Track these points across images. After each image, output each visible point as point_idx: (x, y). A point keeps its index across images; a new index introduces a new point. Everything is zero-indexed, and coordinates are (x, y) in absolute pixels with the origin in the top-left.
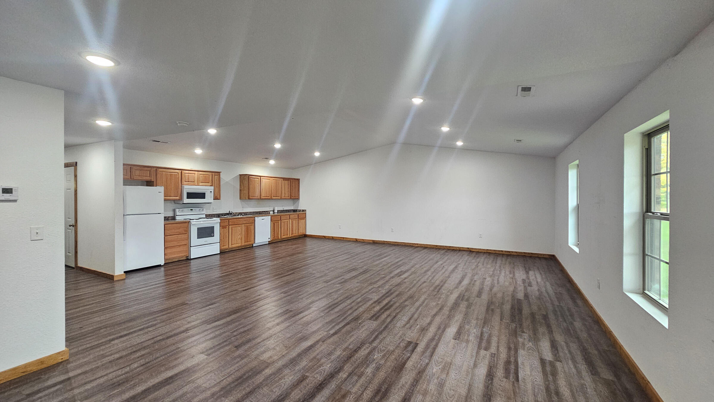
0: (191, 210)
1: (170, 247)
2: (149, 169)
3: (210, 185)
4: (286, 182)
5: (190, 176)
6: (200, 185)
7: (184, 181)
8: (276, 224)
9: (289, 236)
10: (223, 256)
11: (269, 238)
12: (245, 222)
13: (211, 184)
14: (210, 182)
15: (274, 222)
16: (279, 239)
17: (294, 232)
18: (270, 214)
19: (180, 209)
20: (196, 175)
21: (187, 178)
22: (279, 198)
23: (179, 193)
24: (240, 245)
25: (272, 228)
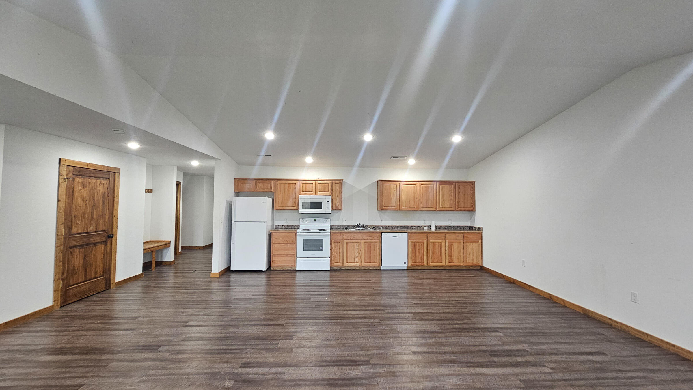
0: (314, 220)
1: (278, 255)
2: (269, 181)
3: (329, 194)
4: (446, 187)
5: (307, 186)
6: (318, 194)
7: (301, 191)
8: (418, 244)
9: (443, 264)
10: (333, 274)
11: (405, 263)
12: (366, 238)
13: (331, 193)
14: (330, 191)
15: (414, 241)
16: (424, 265)
17: (455, 259)
18: (424, 230)
19: (303, 219)
20: (314, 184)
21: (304, 188)
22: (433, 209)
23: (297, 203)
24: (358, 264)
25: (410, 250)
